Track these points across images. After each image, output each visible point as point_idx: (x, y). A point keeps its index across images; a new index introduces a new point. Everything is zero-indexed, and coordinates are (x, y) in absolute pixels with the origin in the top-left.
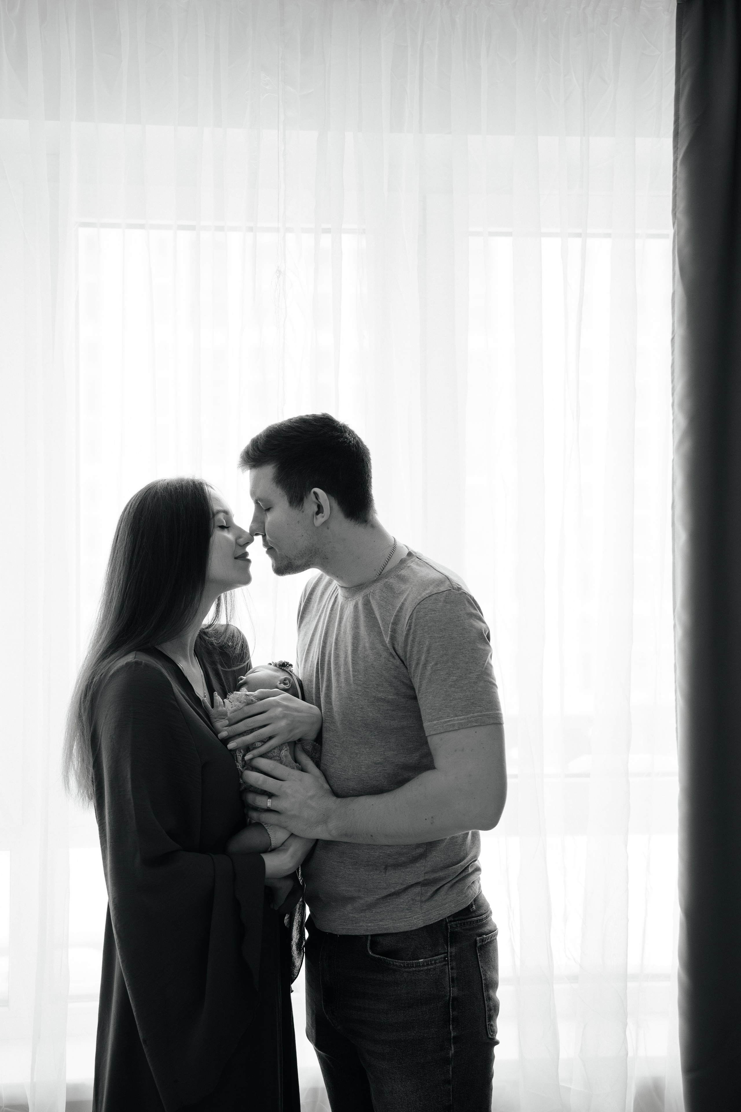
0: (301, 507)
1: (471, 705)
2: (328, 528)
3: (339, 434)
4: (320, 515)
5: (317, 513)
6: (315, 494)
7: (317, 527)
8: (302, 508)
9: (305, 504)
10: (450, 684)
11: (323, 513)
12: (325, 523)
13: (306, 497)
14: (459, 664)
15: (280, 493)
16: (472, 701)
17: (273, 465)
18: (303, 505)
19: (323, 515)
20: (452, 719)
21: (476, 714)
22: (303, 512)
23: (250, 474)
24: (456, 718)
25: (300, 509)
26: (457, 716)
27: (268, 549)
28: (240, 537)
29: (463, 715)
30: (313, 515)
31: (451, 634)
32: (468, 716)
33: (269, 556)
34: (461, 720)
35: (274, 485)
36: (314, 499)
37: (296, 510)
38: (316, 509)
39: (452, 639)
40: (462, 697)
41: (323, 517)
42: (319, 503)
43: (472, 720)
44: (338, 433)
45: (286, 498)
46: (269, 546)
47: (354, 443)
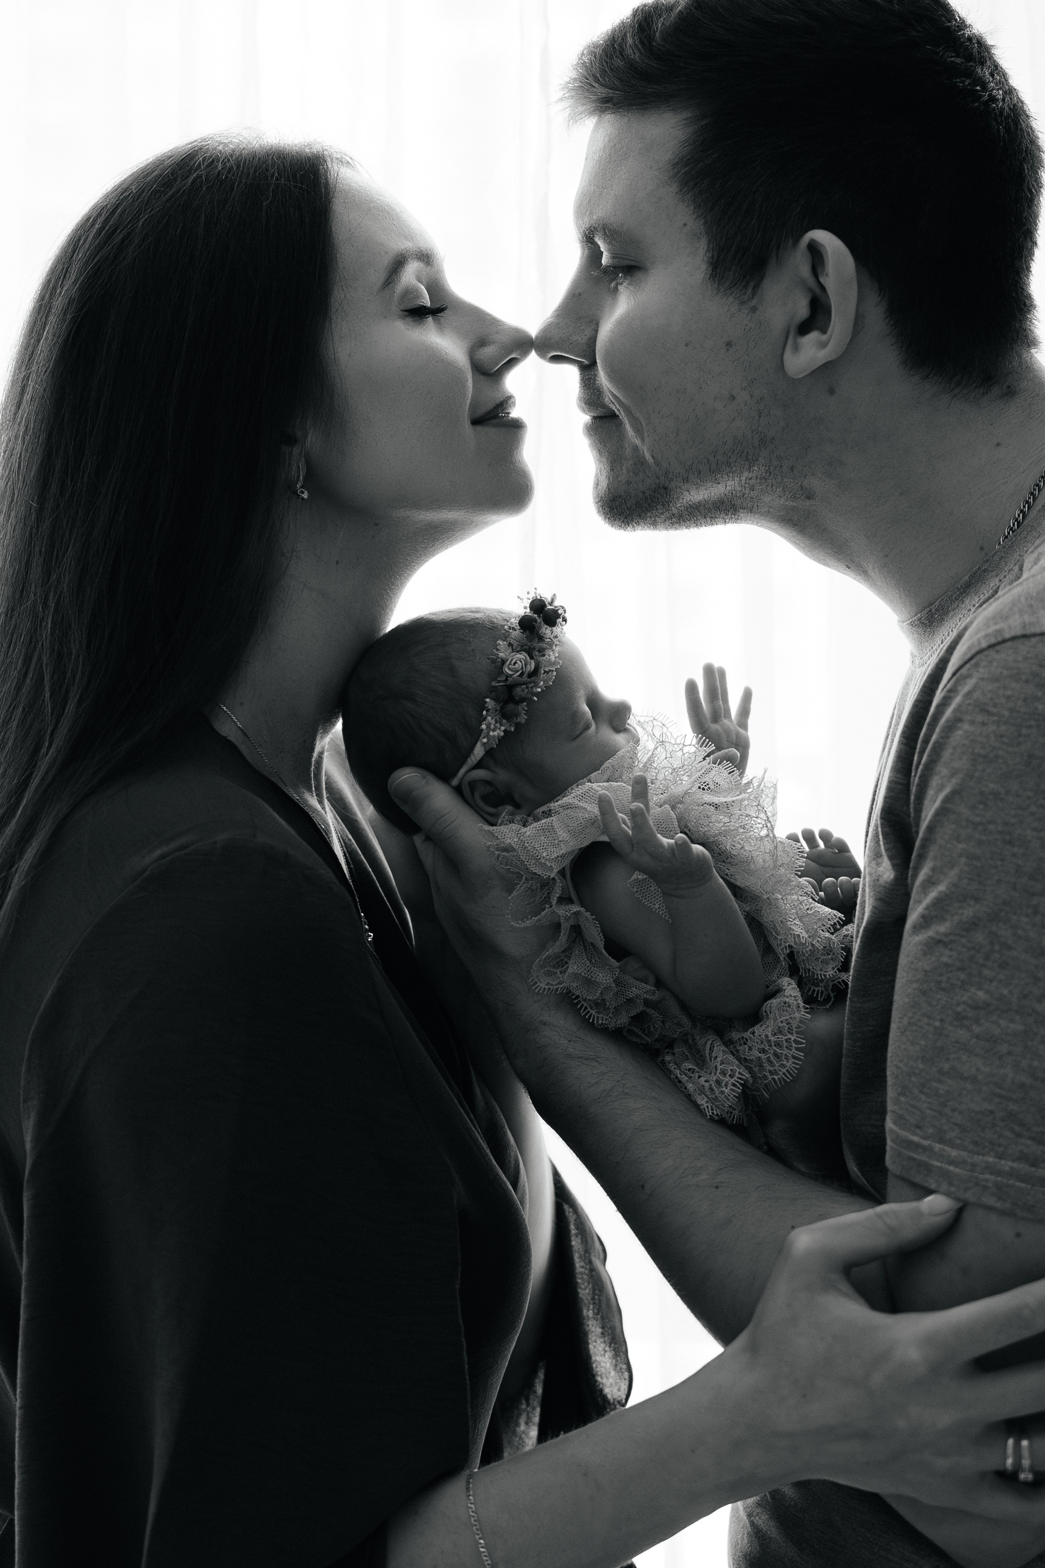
0: (749, 291)
1: (1002, 1120)
2: (832, 391)
3: (959, 60)
4: (814, 336)
5: (804, 328)
6: (815, 250)
7: (794, 383)
8: (754, 294)
9: (766, 284)
10: (959, 1009)
11: (824, 331)
12: (827, 367)
13: (777, 257)
14: (1009, 948)
15: (685, 225)
16: (1013, 1107)
17: (686, 114)
18: (757, 286)
19: (824, 337)
20: (926, 1143)
21: (1010, 1163)
22: (754, 309)
23: (594, 131)
24: (937, 1147)
25: (746, 298)
26: (941, 1141)
27: (594, 418)
28: (482, 342)
29: (964, 1148)
30: (788, 332)
31: (1013, 821)
32: (978, 1159)
33: (591, 445)
34: (951, 1162)
35: (674, 188)
36: (805, 271)
37: (731, 299)
38: (802, 309)
39: (1010, 843)
40: (980, 1077)
41: (823, 345)
42: (818, 290)
43: (986, 1180)
44: (958, 56)
45: (702, 246)
46: (604, 406)
47: (1002, 109)
